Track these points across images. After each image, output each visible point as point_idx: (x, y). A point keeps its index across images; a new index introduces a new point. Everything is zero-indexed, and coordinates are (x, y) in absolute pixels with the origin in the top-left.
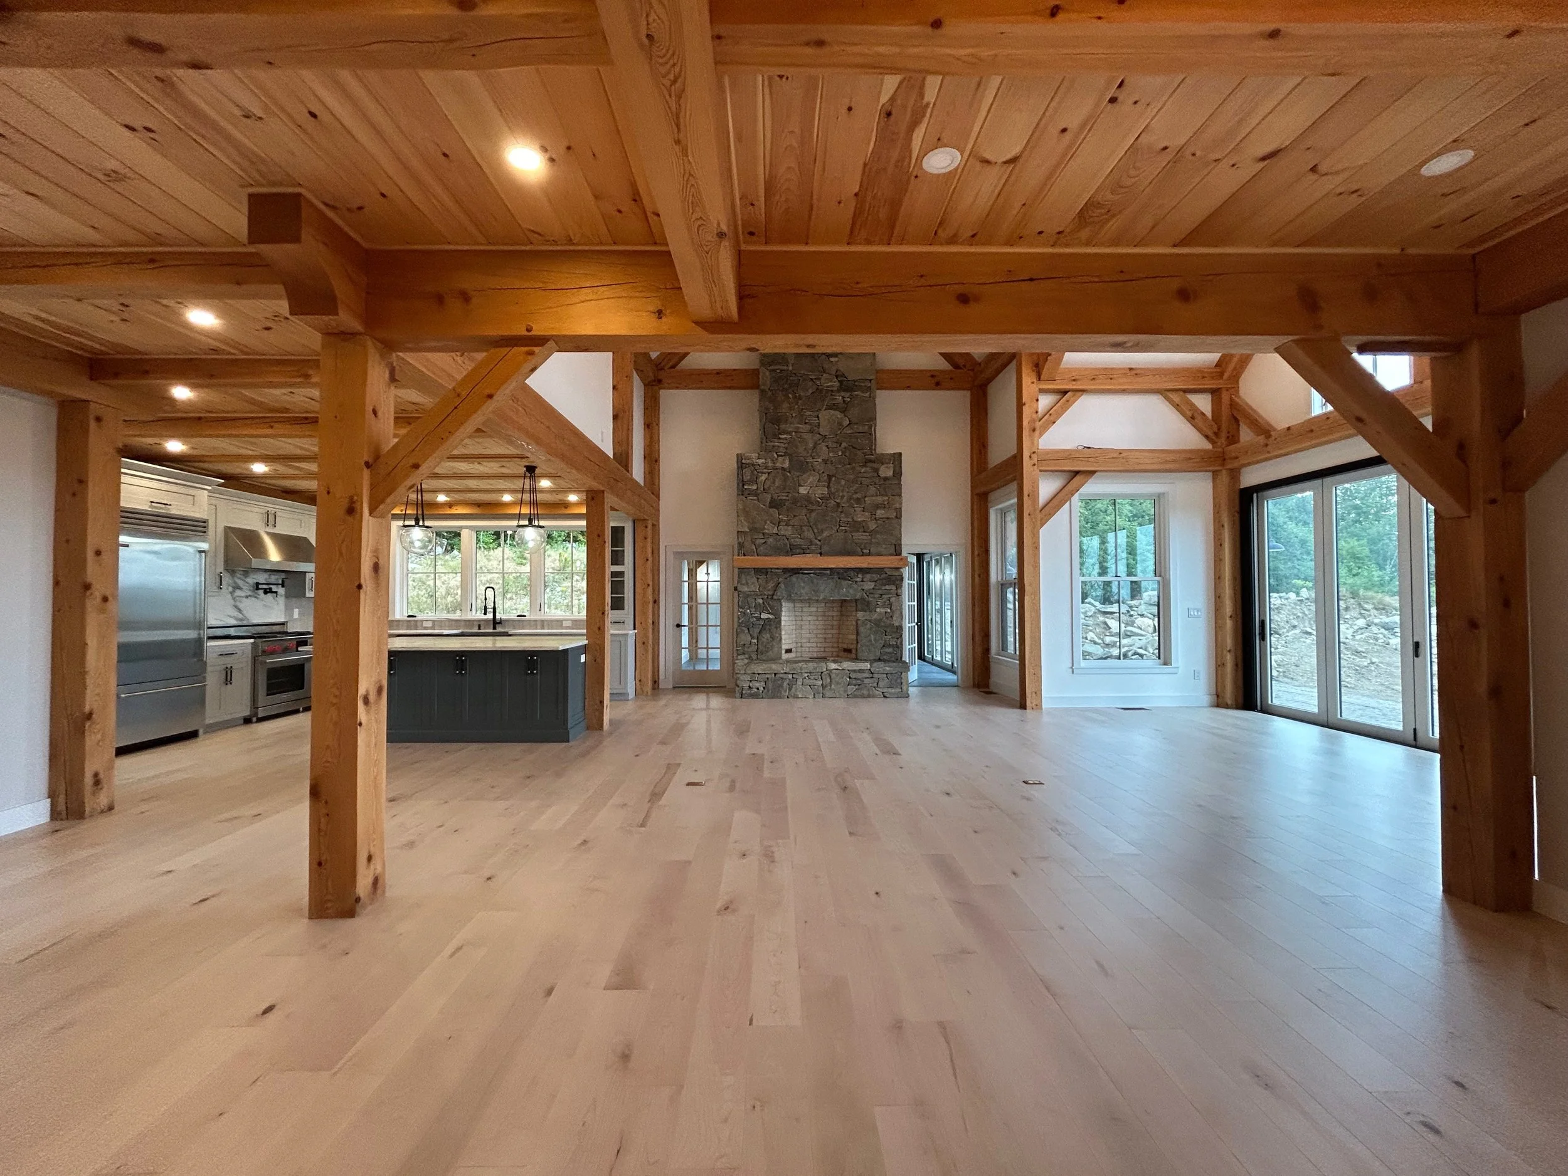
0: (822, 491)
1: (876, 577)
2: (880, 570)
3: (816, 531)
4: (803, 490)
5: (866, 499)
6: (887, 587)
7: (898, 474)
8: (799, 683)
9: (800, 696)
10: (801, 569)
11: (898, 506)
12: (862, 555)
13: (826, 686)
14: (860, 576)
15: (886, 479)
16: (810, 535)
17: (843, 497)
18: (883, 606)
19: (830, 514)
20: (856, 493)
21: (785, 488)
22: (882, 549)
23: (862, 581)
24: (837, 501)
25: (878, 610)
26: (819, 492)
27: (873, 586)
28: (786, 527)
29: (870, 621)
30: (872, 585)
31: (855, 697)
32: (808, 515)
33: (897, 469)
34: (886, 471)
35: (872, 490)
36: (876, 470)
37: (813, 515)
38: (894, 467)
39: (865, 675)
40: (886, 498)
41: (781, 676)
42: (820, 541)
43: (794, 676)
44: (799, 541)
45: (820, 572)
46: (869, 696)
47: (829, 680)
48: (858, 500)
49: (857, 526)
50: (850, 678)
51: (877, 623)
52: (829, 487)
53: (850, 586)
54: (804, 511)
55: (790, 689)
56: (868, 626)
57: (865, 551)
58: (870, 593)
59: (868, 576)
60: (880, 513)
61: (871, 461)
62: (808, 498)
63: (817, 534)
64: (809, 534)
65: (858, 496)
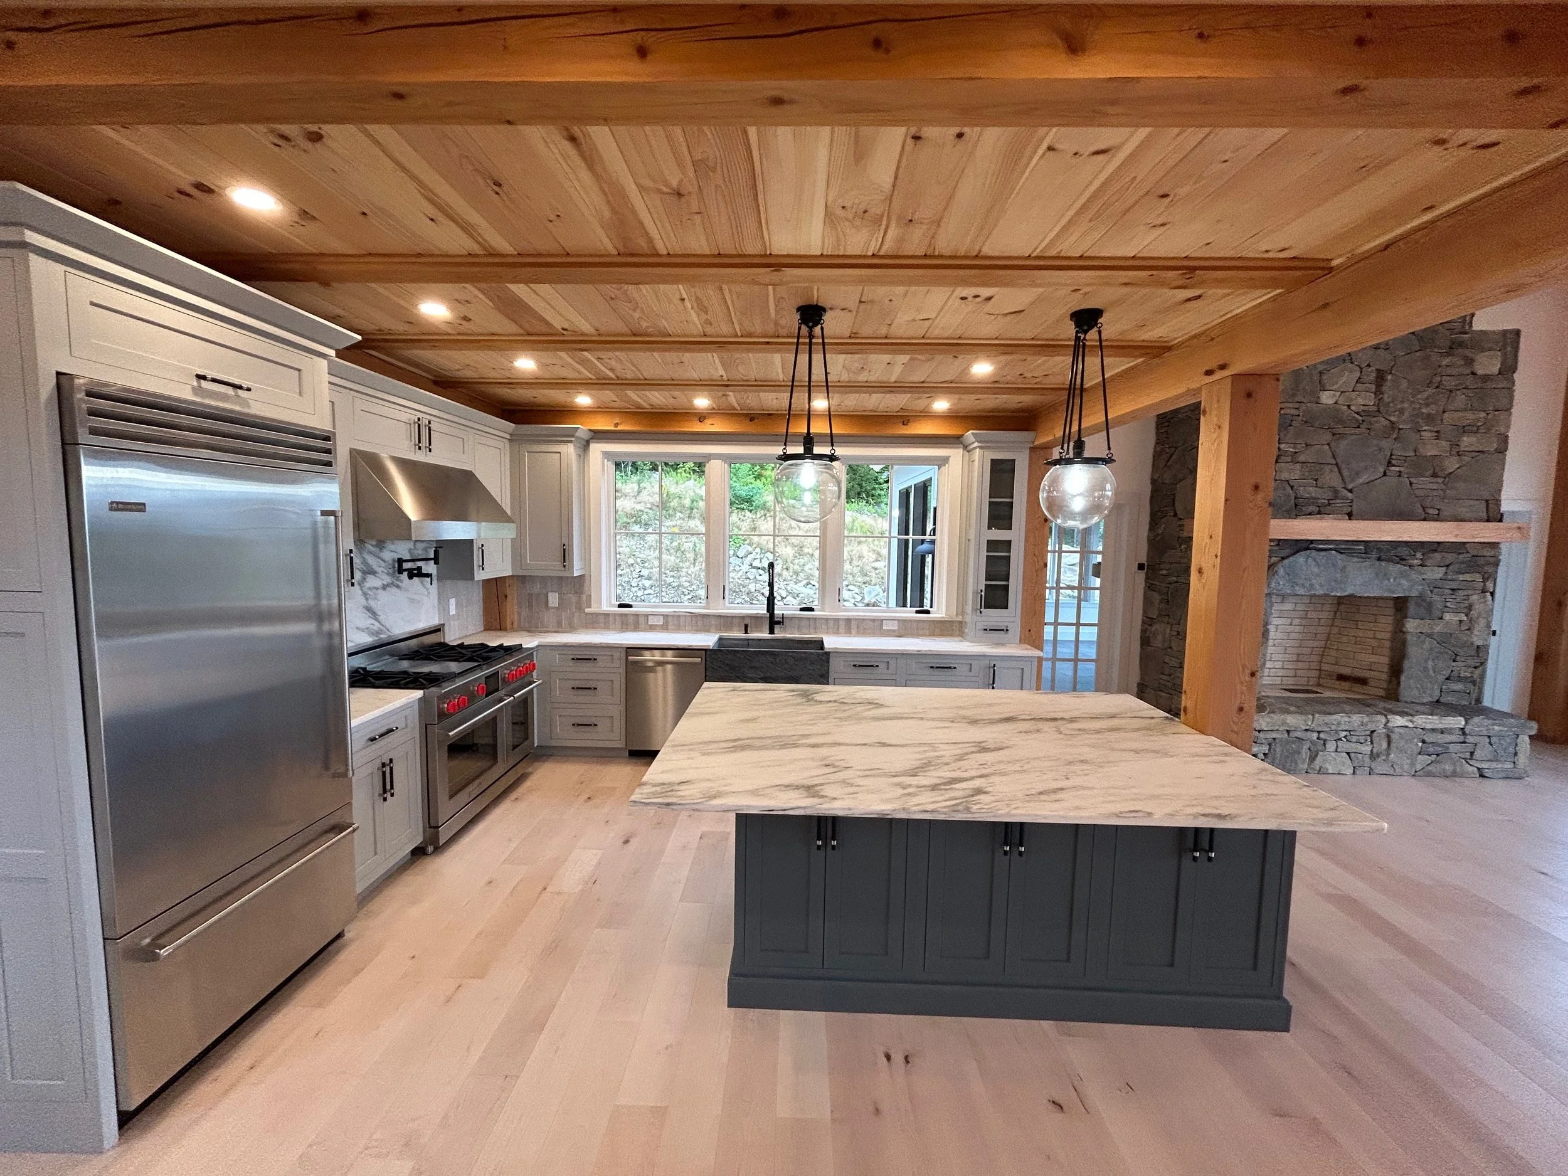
0: (1364, 400)
1: (1450, 557)
2: (1459, 547)
3: (1346, 473)
4: (1327, 398)
5: (1446, 415)
6: (1467, 577)
7: (1509, 368)
8: (1331, 746)
9: (1330, 771)
10: (1312, 542)
11: (1502, 430)
12: (1424, 520)
13: (1378, 755)
14: (1419, 555)
15: (1486, 378)
16: (1336, 482)
17: (1402, 411)
18: (1455, 611)
19: (1375, 442)
20: (1427, 405)
21: (1294, 395)
22: (1462, 511)
23: (1421, 565)
24: (1392, 419)
25: (1447, 617)
26: (1361, 401)
27: (1440, 575)
28: (1291, 466)
29: (1430, 636)
30: (1439, 573)
31: (1429, 774)
32: (1333, 444)
33: (1510, 362)
34: (1488, 364)
35: (1460, 399)
36: (1470, 361)
37: (1343, 444)
38: (1505, 356)
39: (1448, 738)
40: (1483, 415)
41: (1299, 734)
42: (1351, 491)
43: (1322, 735)
44: (1312, 491)
45: (1346, 548)
46: (1454, 774)
47: (1385, 745)
48: (1430, 419)
49: (1421, 465)
50: (1424, 742)
51: (1444, 640)
52: (1378, 391)
53: (1403, 575)
54: (1327, 437)
55: (1313, 759)
56: (1426, 646)
57: (1431, 511)
58: (1435, 586)
59: (1437, 556)
60: (1468, 442)
61: (1461, 345)
62: (1333, 413)
63: (1347, 479)
64: (1331, 478)
65: (1432, 410)
